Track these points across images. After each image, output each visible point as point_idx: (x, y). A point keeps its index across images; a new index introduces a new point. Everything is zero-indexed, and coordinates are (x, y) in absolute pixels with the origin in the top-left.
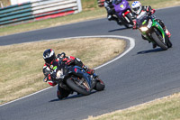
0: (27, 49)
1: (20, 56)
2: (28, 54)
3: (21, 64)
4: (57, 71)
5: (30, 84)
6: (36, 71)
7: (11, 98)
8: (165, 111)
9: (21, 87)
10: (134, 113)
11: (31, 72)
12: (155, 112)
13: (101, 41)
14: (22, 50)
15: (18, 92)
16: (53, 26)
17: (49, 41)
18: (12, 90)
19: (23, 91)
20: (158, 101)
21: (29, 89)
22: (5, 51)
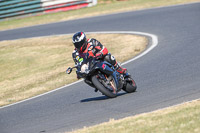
0: (36, 44)
1: (29, 52)
2: (38, 50)
3: (30, 61)
4: (83, 63)
6: (48, 69)
7: (20, 98)
8: (196, 115)
9: (31, 86)
10: (161, 117)
11: (42, 69)
12: (184, 116)
13: (120, 37)
14: (31, 45)
15: (28, 92)
16: (64, 19)
17: (61, 36)
18: (22, 89)
19: (34, 90)
20: (188, 104)
21: (41, 89)
22: (12, 46)
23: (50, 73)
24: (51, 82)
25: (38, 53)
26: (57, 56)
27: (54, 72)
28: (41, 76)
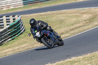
0: (65, 13)
1: (61, 17)
2: (66, 16)
3: (61, 21)
5: (67, 32)
11: (67, 26)
14: (62, 14)
17: (77, 9)
21: (67, 35)
22: (53, 14)
23: (72, 27)
24: (72, 32)
25: (66, 18)
26: (75, 19)
27: (73, 27)
28: (67, 29)
